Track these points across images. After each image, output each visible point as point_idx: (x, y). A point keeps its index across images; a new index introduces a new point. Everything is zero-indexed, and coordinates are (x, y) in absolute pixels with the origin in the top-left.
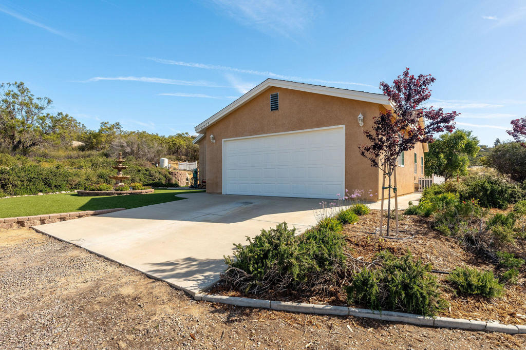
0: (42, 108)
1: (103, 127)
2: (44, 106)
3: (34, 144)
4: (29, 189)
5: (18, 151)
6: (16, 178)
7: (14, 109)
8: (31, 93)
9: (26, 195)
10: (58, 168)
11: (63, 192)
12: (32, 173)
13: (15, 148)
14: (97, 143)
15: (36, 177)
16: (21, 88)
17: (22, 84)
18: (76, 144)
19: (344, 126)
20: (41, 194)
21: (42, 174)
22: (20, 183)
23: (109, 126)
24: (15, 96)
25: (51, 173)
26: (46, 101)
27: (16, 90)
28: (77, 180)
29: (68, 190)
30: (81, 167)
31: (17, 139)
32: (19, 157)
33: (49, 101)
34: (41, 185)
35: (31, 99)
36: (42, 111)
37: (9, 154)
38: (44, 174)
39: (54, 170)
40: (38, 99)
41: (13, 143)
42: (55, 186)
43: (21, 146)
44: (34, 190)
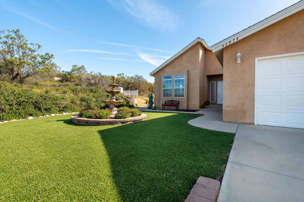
0: (34, 51)
1: (74, 68)
2: (36, 50)
3: (28, 76)
4: (17, 114)
5: (15, 80)
7: (13, 50)
8: (26, 39)
9: (14, 120)
10: (46, 92)
11: (53, 115)
12: (22, 96)
13: (14, 78)
14: (71, 78)
15: (26, 100)
16: (17, 34)
17: (18, 31)
18: (57, 79)
20: (31, 118)
21: (32, 98)
23: (78, 68)
24: (13, 39)
25: (41, 97)
26: (37, 47)
27: (13, 35)
28: (64, 103)
29: (56, 113)
30: (65, 92)
31: (16, 72)
32: (16, 84)
33: (39, 47)
34: (31, 109)
36: (34, 53)
37: (8, 82)
38: (34, 97)
39: (44, 94)
40: (31, 44)
41: (13, 74)
42: (45, 109)
43: (19, 77)
44: (23, 114)
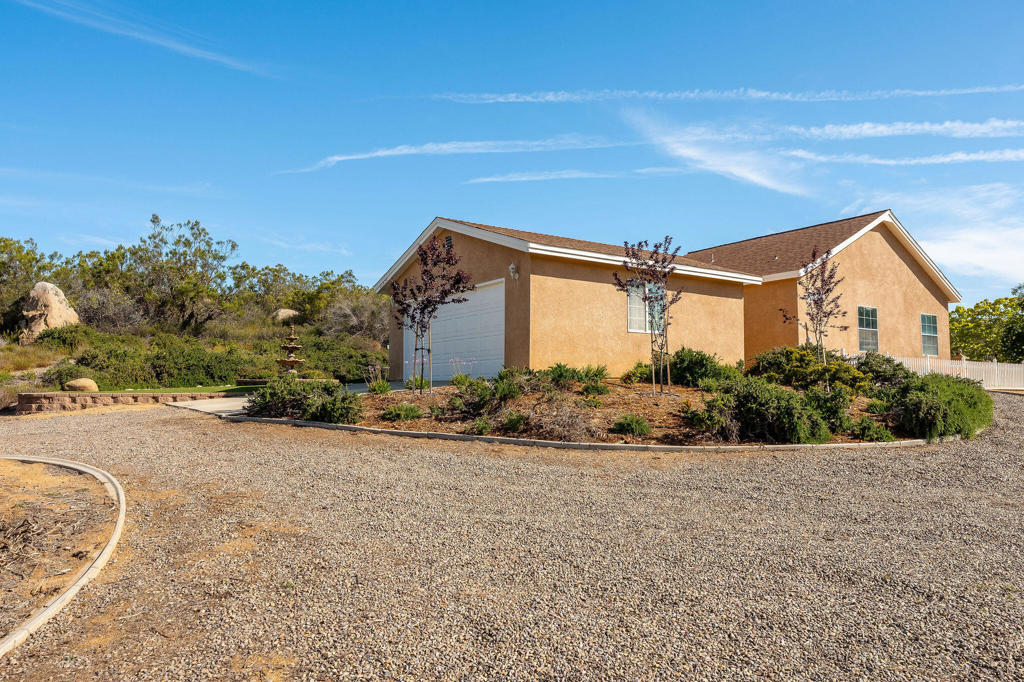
0: (223, 258)
1: (325, 282)
2: (227, 255)
3: (210, 318)
4: (186, 380)
5: (188, 329)
6: (172, 365)
8: (210, 236)
10: (230, 353)
12: (191, 358)
13: (186, 324)
14: (312, 313)
15: (196, 364)
16: (195, 230)
17: (197, 223)
18: (285, 313)
19: (503, 279)
20: (200, 387)
21: (203, 360)
22: (176, 371)
23: (333, 279)
24: (187, 243)
26: (230, 247)
27: (188, 235)
30: (263, 352)
31: (188, 312)
32: (188, 338)
33: (234, 246)
35: (209, 244)
36: (223, 263)
37: (176, 334)
38: (206, 360)
39: (224, 354)
40: (218, 243)
41: (183, 316)
43: (193, 321)
44: (192, 382)
